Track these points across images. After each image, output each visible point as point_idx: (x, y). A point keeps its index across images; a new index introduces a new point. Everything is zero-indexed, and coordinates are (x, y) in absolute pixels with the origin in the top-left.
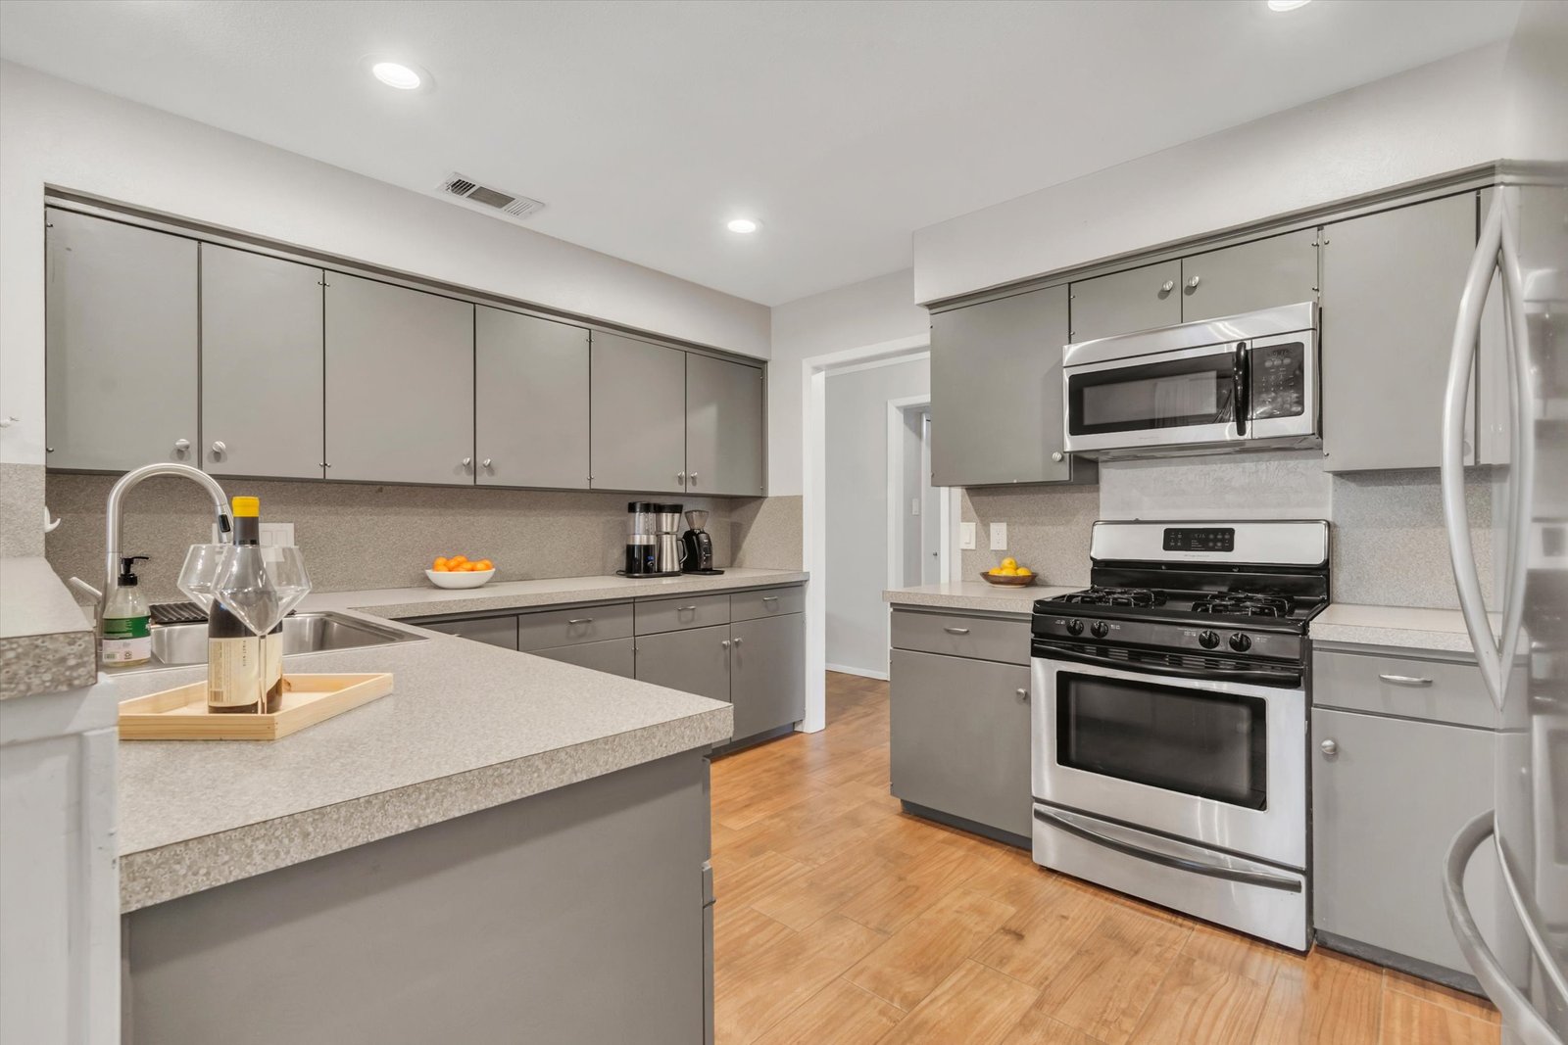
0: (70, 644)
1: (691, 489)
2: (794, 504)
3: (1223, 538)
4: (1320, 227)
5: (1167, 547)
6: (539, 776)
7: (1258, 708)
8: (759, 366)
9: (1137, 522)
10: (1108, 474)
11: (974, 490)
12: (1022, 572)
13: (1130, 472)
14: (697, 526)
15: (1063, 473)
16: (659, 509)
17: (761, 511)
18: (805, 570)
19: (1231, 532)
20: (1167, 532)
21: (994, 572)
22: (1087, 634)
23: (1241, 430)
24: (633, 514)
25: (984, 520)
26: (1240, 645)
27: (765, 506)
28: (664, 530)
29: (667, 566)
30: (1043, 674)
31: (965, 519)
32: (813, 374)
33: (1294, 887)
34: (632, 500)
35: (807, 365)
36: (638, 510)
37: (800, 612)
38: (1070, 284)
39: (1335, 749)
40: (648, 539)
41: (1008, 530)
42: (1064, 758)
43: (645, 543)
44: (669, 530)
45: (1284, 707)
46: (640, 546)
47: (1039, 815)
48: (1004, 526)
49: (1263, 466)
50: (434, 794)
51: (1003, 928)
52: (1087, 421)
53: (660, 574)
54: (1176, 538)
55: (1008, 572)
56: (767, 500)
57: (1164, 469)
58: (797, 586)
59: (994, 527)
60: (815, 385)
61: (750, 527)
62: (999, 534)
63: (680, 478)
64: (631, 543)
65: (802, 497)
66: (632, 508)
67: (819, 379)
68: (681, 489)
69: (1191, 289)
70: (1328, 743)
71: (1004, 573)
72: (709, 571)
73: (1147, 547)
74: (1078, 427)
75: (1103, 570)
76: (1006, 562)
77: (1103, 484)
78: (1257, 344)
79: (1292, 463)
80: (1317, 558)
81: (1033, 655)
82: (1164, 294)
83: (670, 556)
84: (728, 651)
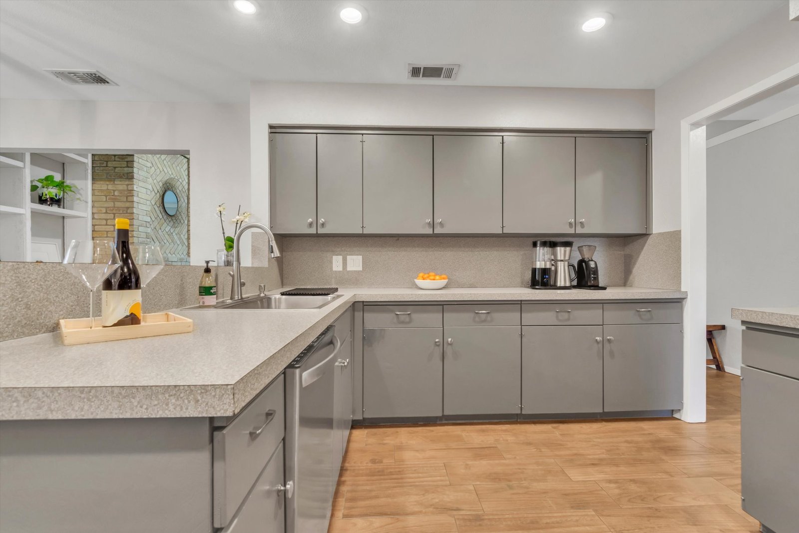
1: (579, 231)
2: (675, 238)
8: (644, 136)
14: (587, 256)
16: (553, 245)
17: (646, 245)
18: (683, 289)
24: (535, 248)
27: (650, 241)
28: (559, 258)
29: (561, 282)
32: (691, 130)
34: (534, 239)
35: (685, 123)
36: (538, 245)
37: (680, 322)
40: (545, 265)
43: (543, 267)
44: (562, 259)
46: (541, 269)
53: (555, 287)
56: (651, 236)
58: (678, 302)
60: (692, 141)
61: (638, 257)
63: (570, 224)
64: (534, 267)
65: (680, 231)
66: (535, 245)
67: (699, 133)
68: (572, 231)
72: (596, 287)
83: (563, 276)
84: (600, 345)
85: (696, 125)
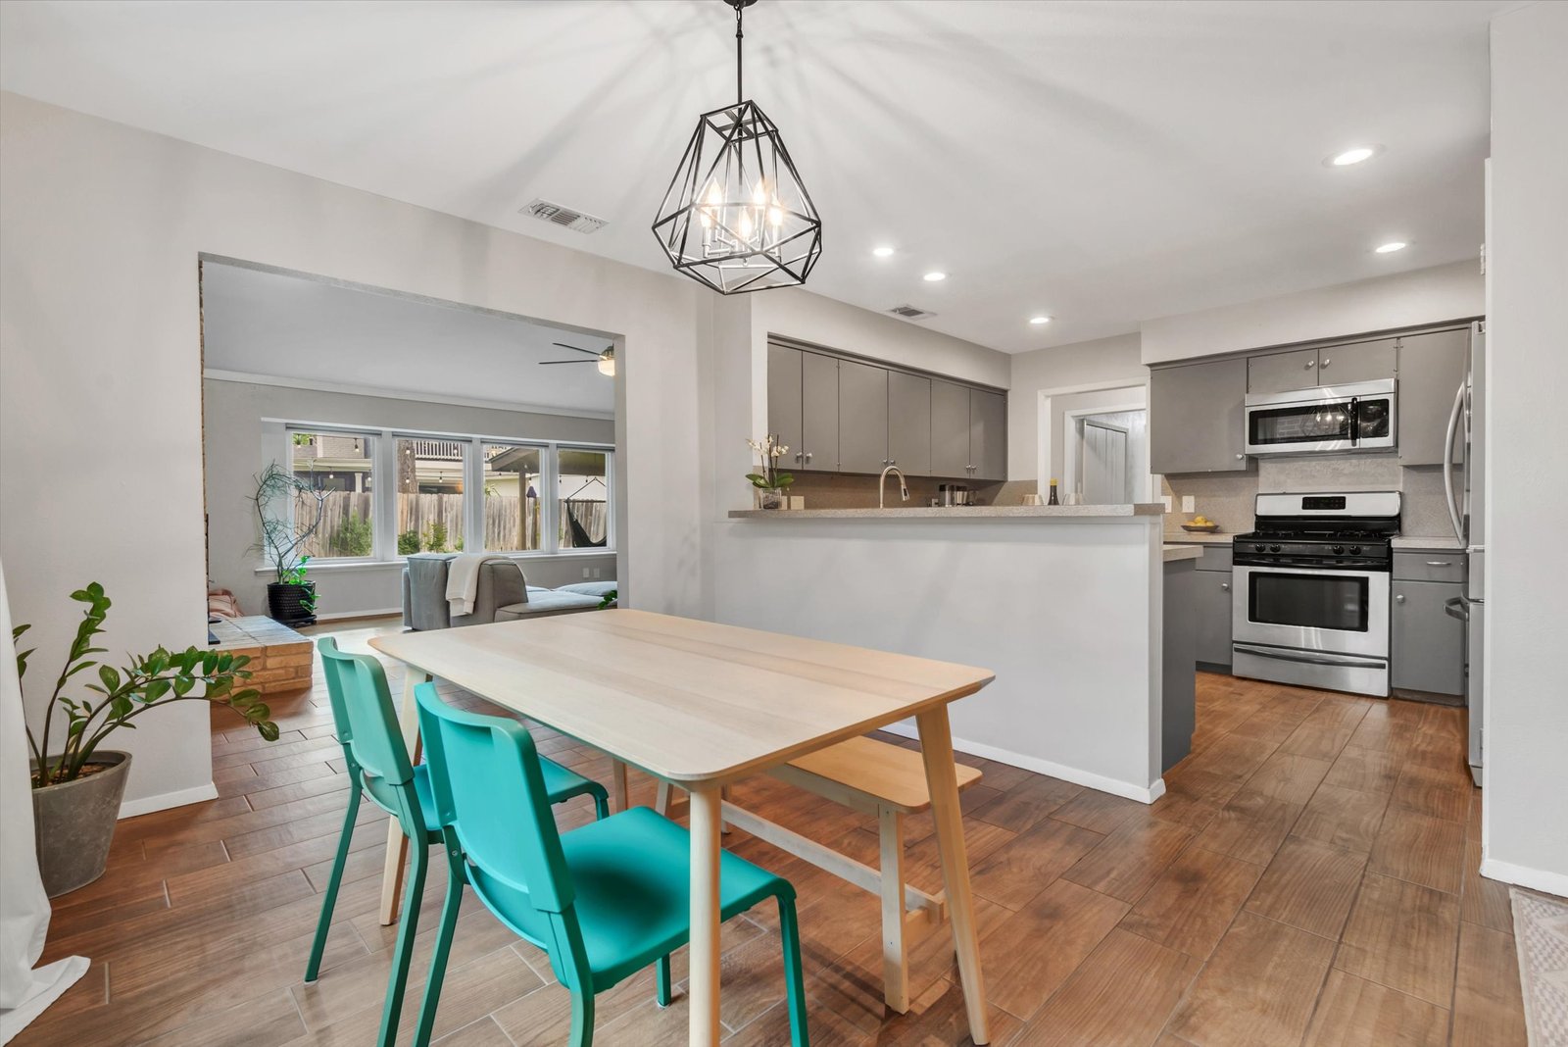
1: (972, 476)
2: (1032, 486)
3: (1340, 503)
4: (1398, 338)
5: (1304, 507)
7: (1364, 582)
8: (1004, 393)
9: (1284, 494)
10: (1265, 468)
11: (1170, 477)
12: (1209, 524)
13: (1279, 465)
15: (1243, 466)
17: (1002, 490)
19: (1344, 498)
20: (1304, 499)
21: (1192, 525)
22: (1268, 551)
23: (1354, 444)
25: (1178, 495)
26: (1357, 552)
27: (1005, 487)
30: (1242, 574)
31: (1164, 493)
32: (1045, 401)
33: (1382, 666)
35: (1041, 395)
36: (948, 489)
38: (1248, 358)
39: (1404, 600)
41: (1196, 502)
42: (1253, 617)
45: (1378, 581)
47: (1237, 650)
48: (1192, 498)
49: (1362, 462)
52: (1261, 437)
54: (1308, 503)
55: (1201, 524)
56: (1007, 483)
57: (1301, 463)
59: (1185, 499)
60: (1045, 407)
62: (1189, 503)
63: (967, 470)
65: (1034, 481)
66: (942, 489)
67: (1048, 403)
68: (969, 477)
69: (1324, 367)
70: (1400, 597)
71: (1199, 525)
73: (1292, 507)
74: (1253, 441)
75: (1263, 522)
76: (1199, 518)
77: (1262, 472)
78: (1363, 399)
79: (1380, 460)
80: (1394, 512)
81: (1236, 563)
82: (1308, 367)
85: (1047, 397)
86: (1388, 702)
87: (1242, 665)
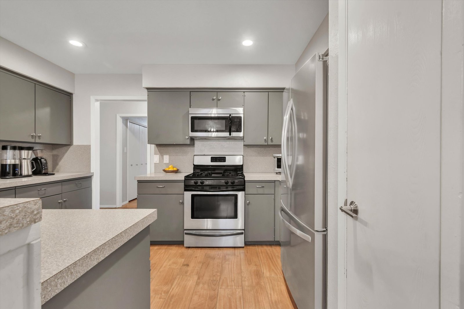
0: (35, 205)
1: (37, 141)
2: (87, 149)
3: (223, 159)
4: (244, 92)
5: (212, 161)
6: (123, 239)
7: (236, 196)
8: (69, 95)
9: (204, 155)
10: (197, 143)
11: (159, 145)
12: (175, 169)
13: (202, 143)
14: (40, 155)
15: (188, 142)
16: (21, 148)
17: (69, 150)
18: (92, 172)
19: (225, 157)
20: (212, 158)
21: (167, 169)
22: (199, 184)
23: (230, 135)
24: (5, 151)
25: (162, 154)
26: (233, 183)
27: (71, 148)
28: (23, 157)
29: (25, 172)
30: (188, 195)
31: (155, 154)
32: (95, 102)
33: (242, 233)
34: (4, 144)
35: (92, 98)
36: (9, 149)
37: (90, 187)
38: (190, 92)
39: (249, 203)
40: (15, 162)
41: (169, 158)
42: (193, 217)
43: (13, 163)
44: (26, 157)
45: (241, 195)
46: (10, 165)
47: (186, 234)
48: (168, 156)
49: (231, 142)
50: (102, 250)
51: (183, 265)
52: (195, 129)
53: (21, 176)
54: (213, 159)
55: (171, 169)
56: (72, 146)
57: (210, 142)
58: (88, 178)
59: (165, 156)
60: (96, 107)
61: (63, 156)
62: (166, 159)
63: (32, 136)
64: (4, 163)
65: (90, 145)
66: (4, 148)
67: (98, 104)
68: (33, 141)
69: (219, 100)
70: (248, 202)
71: (170, 169)
72: (46, 174)
73: (206, 161)
74: (193, 130)
75: (196, 167)
76: (170, 166)
77: (196, 145)
78: (233, 115)
79: (236, 142)
80: (241, 164)
81: (186, 190)
82: (213, 100)
83: (26, 168)
84: (61, 204)
85: (97, 100)
86: (244, 249)
87: (188, 240)
